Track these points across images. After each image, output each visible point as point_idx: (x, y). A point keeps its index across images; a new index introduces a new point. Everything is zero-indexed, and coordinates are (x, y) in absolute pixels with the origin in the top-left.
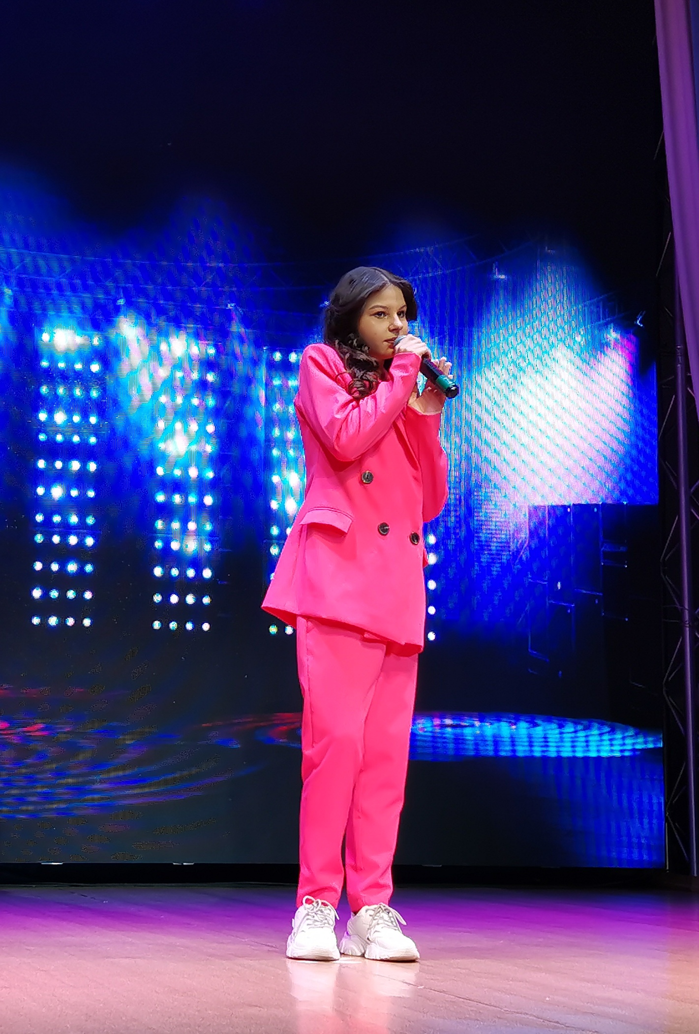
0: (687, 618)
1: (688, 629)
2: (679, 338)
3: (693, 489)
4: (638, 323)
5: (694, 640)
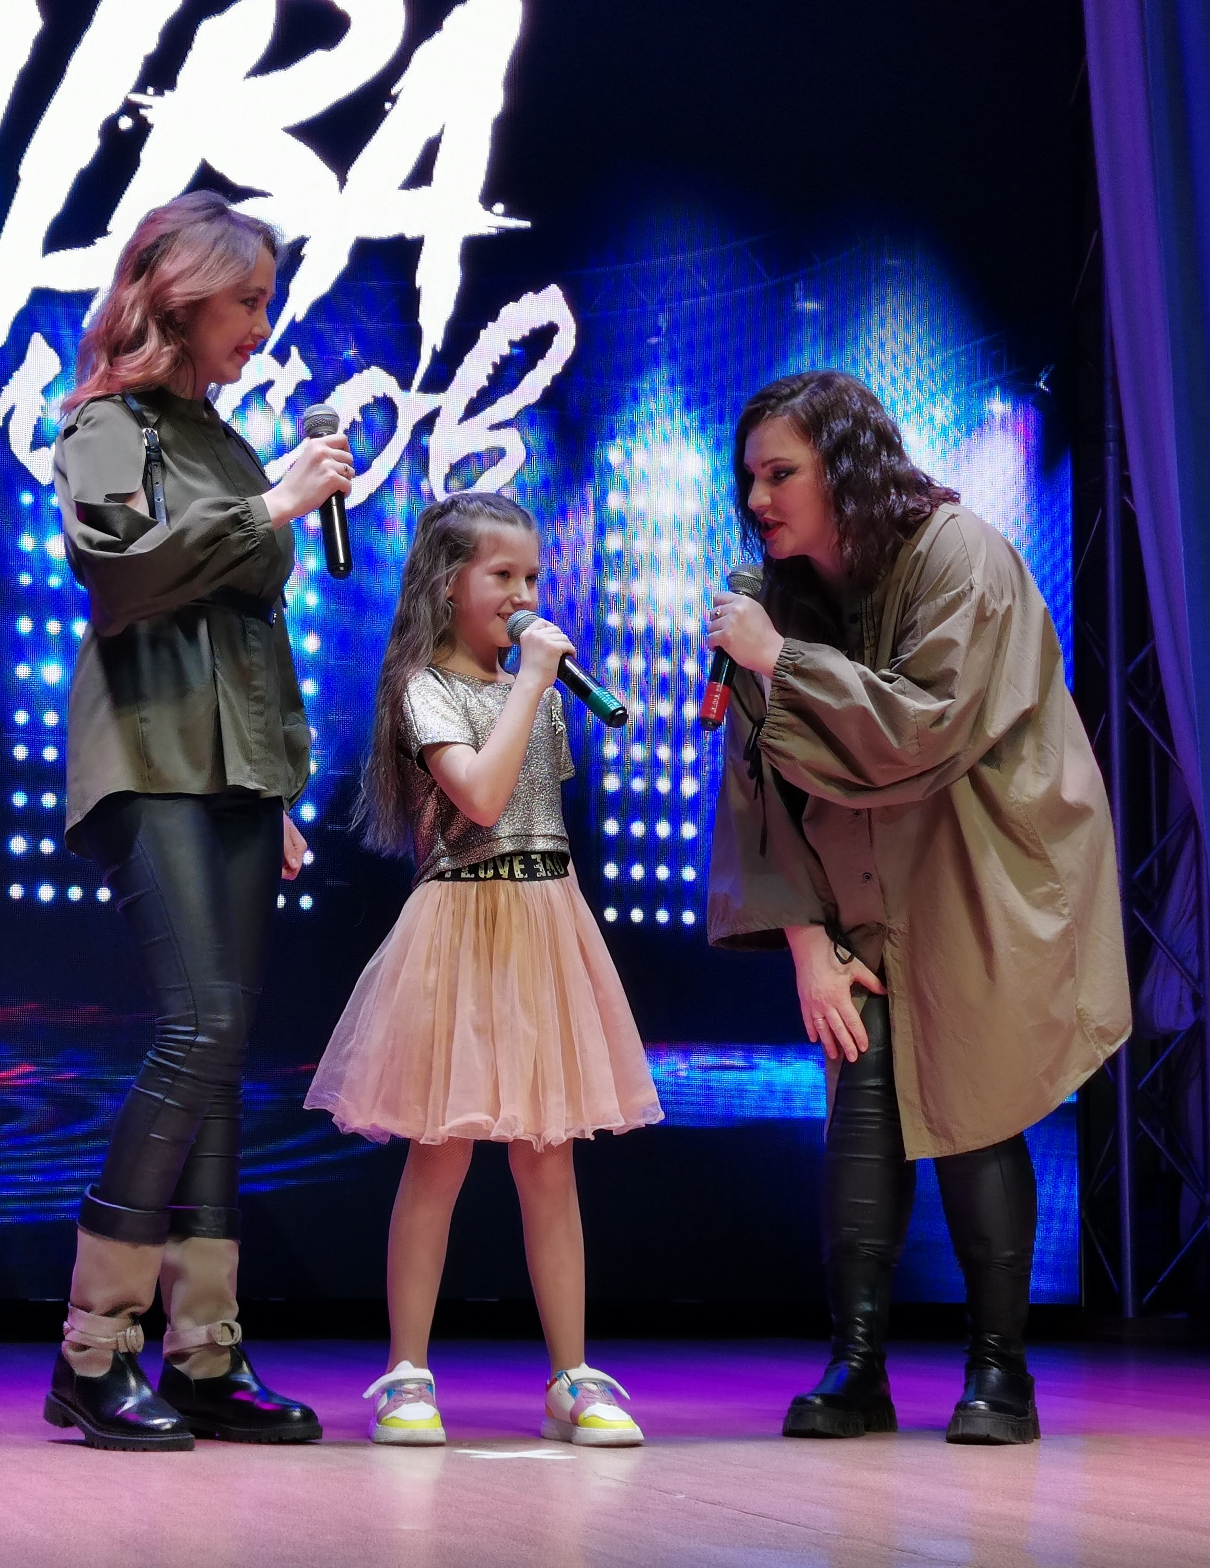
2: (1110, 412)
3: (1131, 668)
4: (1041, 384)
5: (1131, 923)
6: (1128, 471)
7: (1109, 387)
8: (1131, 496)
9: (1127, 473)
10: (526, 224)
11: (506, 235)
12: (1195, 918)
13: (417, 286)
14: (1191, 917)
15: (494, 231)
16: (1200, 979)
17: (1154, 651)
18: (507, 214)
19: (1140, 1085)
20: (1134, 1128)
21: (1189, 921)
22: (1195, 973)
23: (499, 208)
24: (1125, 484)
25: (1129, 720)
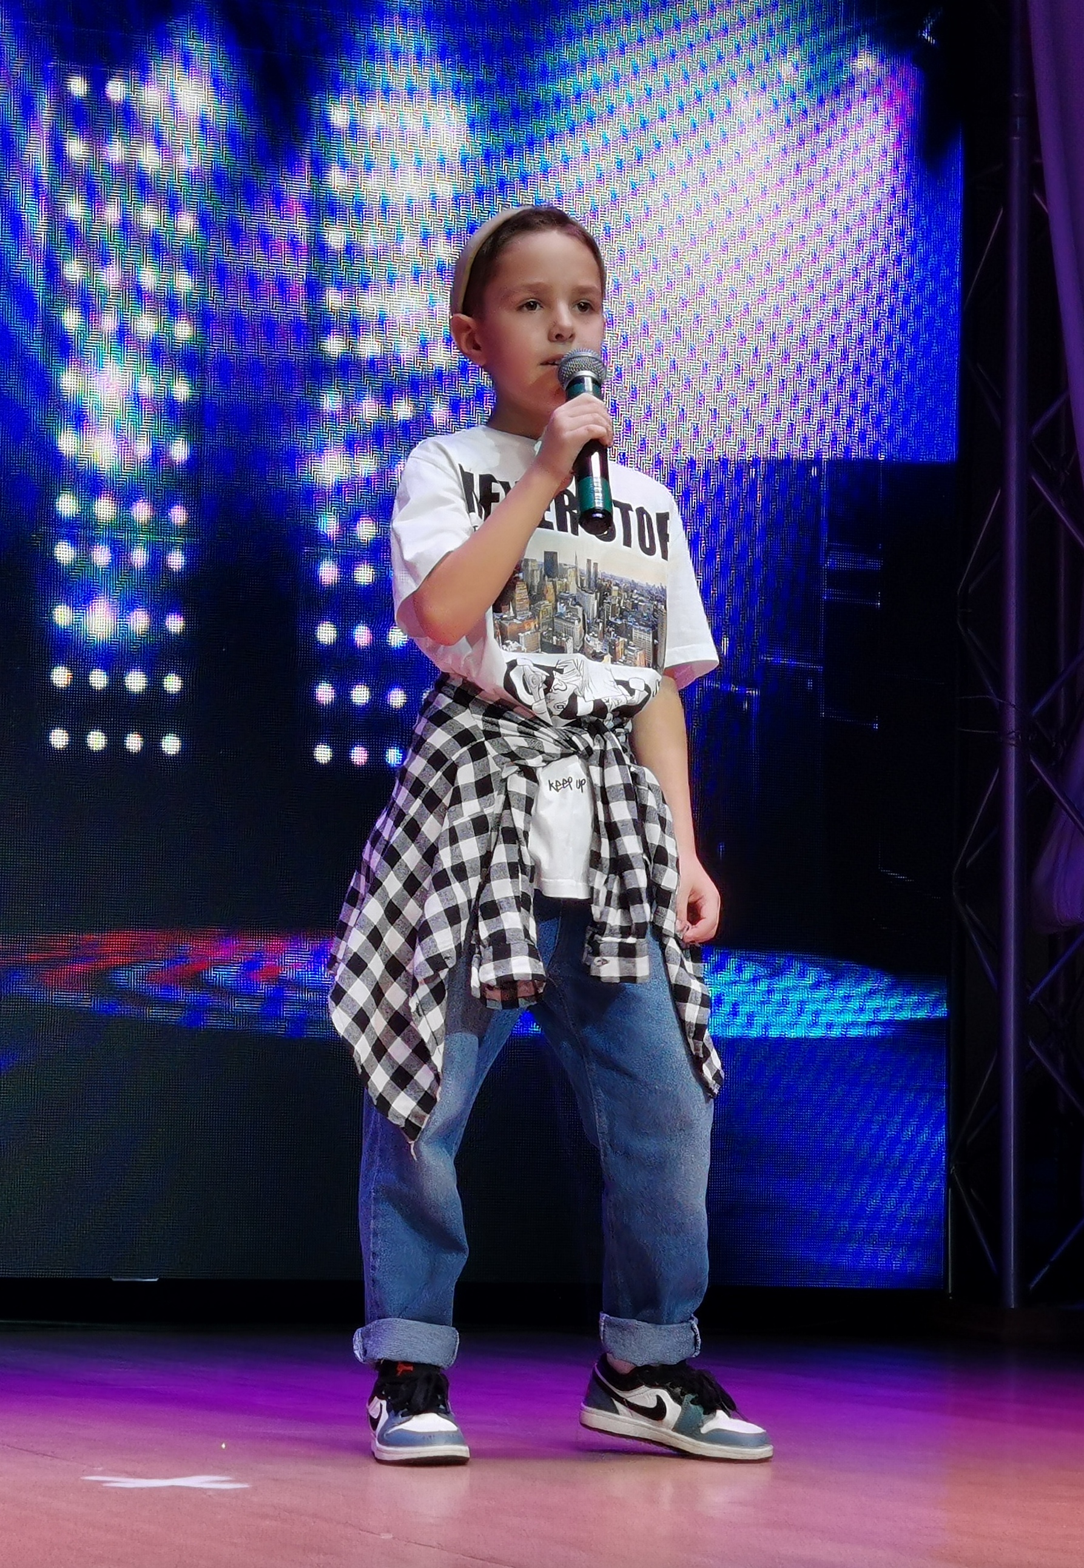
0: (1012, 723)
1: (1013, 750)
2: (1019, 75)
3: (1036, 430)
4: (927, 35)
5: (1027, 775)
6: (1040, 156)
8: (1043, 193)
9: (1038, 161)
17: (1068, 403)
19: (1032, 998)
20: (1023, 1055)
24: (1036, 177)
25: (1031, 498)
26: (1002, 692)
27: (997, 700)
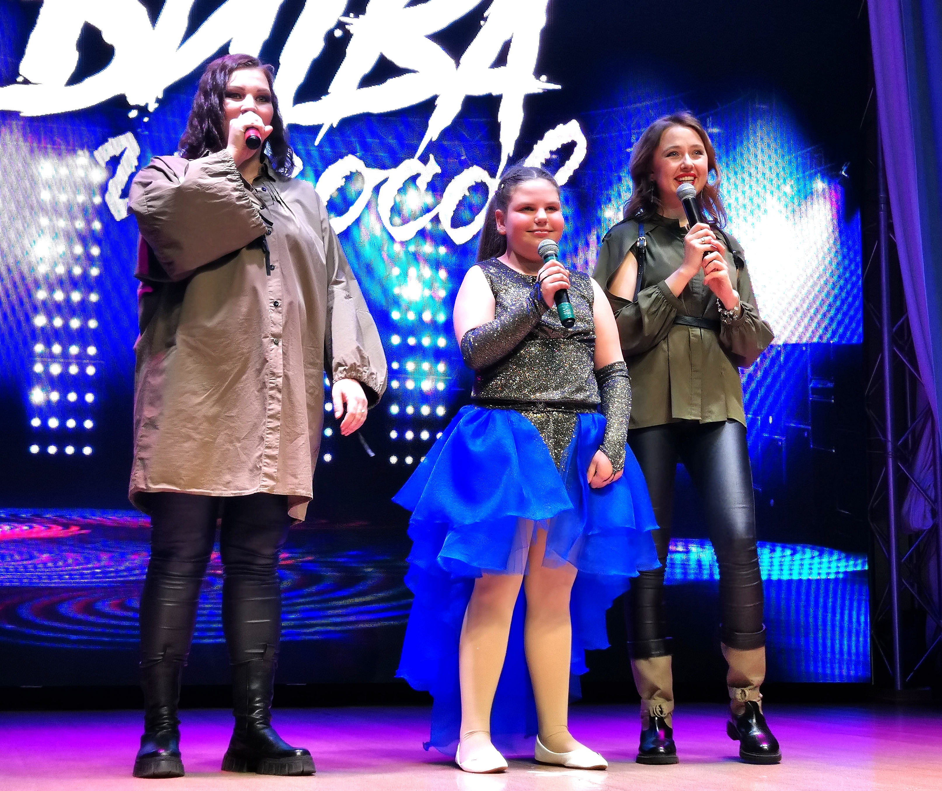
0: (890, 449)
1: (890, 460)
2: (882, 187)
3: (895, 329)
4: (843, 173)
5: (897, 469)
7: (881, 174)
8: (893, 234)
9: (891, 221)
10: (558, 87)
11: (548, 93)
12: (932, 468)
13: (499, 121)
14: (930, 467)
15: (541, 91)
16: (935, 501)
17: (907, 318)
18: (549, 81)
19: (903, 560)
20: (900, 584)
21: (929, 469)
22: (933, 497)
23: (544, 78)
24: (890, 227)
25: (894, 356)
26: (885, 436)
27: (883, 439)
